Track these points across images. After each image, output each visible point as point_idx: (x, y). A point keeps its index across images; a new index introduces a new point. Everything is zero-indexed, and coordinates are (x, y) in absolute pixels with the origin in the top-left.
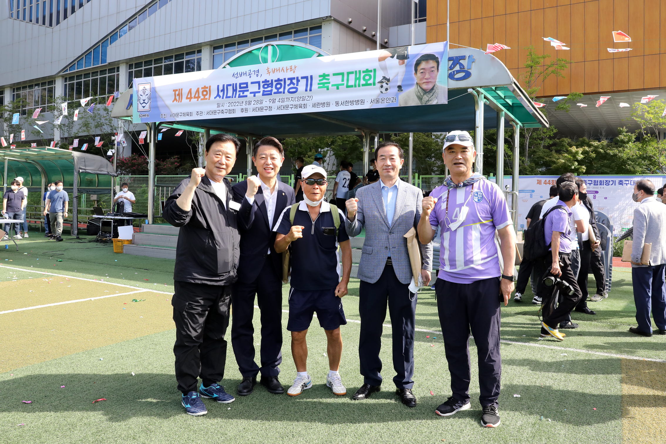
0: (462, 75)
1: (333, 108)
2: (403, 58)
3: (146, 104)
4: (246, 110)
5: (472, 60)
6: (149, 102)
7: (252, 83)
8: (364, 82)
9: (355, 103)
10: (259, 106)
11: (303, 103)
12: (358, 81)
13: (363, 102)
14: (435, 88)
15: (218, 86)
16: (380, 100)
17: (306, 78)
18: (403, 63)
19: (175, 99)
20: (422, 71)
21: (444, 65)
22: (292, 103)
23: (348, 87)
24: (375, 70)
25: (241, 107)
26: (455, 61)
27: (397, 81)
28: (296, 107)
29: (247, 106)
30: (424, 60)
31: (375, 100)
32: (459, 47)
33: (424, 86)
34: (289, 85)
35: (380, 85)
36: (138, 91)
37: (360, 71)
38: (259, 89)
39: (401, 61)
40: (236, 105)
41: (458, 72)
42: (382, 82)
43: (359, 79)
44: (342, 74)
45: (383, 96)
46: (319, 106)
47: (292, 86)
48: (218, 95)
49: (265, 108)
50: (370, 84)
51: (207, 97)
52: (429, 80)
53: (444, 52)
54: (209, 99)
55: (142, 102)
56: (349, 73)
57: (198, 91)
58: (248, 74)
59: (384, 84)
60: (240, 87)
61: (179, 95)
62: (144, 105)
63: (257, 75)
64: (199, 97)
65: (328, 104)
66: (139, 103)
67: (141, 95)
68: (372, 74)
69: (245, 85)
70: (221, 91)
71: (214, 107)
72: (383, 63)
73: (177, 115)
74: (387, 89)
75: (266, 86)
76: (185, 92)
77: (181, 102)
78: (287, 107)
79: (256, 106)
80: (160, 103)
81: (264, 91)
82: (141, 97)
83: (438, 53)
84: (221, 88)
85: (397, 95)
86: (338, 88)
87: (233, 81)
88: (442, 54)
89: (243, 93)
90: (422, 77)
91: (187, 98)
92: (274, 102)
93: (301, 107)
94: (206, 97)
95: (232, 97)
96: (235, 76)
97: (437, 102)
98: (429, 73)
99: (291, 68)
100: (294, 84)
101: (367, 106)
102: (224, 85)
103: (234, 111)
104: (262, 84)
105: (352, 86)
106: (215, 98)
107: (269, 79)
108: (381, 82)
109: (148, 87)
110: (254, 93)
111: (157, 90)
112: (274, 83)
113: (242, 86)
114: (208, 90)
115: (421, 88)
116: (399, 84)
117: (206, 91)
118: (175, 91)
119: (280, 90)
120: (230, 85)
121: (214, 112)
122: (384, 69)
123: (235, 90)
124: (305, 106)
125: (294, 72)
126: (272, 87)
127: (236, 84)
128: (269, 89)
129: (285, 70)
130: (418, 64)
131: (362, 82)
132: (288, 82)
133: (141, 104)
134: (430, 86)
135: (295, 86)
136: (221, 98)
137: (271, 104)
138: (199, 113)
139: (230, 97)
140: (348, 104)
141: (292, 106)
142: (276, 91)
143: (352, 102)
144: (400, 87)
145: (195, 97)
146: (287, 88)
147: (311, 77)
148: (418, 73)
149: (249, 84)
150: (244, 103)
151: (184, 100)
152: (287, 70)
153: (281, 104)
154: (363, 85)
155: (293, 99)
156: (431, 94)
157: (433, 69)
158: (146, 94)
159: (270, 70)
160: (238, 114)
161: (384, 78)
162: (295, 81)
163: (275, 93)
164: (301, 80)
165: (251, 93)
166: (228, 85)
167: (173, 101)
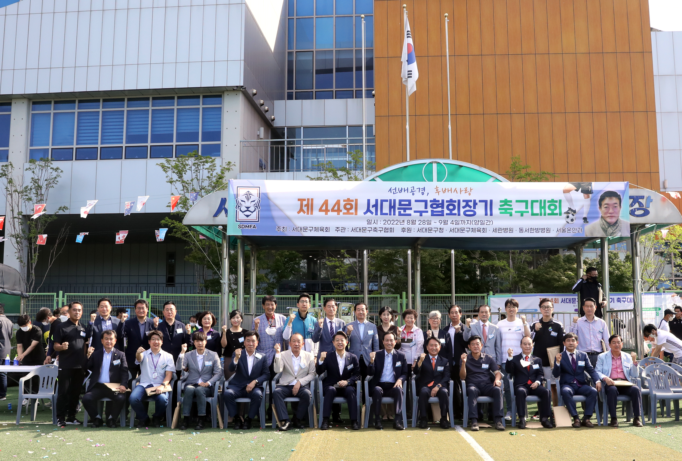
0: (641, 212)
1: (516, 234)
2: (587, 192)
3: (252, 212)
4: (409, 230)
5: (649, 200)
6: (257, 211)
7: (416, 201)
8: (550, 212)
9: (540, 231)
10: (427, 226)
11: (482, 227)
12: (543, 210)
13: (548, 230)
14: (618, 222)
15: (369, 201)
16: (566, 230)
17: (486, 202)
18: (588, 197)
19: (301, 210)
20: (606, 206)
21: (626, 202)
22: (468, 226)
23: (533, 214)
24: (560, 201)
25: (403, 226)
26: (635, 199)
27: (583, 213)
28: (473, 230)
29: (410, 226)
30: (607, 196)
31: (561, 229)
32: (638, 188)
33: (609, 220)
34: (464, 207)
35: (566, 215)
36: (236, 196)
37: (545, 201)
38: (426, 207)
39: (586, 195)
40: (395, 223)
41: (638, 209)
42: (569, 213)
43: (544, 207)
44: (526, 202)
45: (568, 226)
46: (501, 231)
47: (468, 208)
48: (368, 210)
49: (433, 229)
50: (556, 214)
51: (353, 211)
52: (613, 215)
53: (625, 190)
54: (356, 214)
55: (244, 209)
56: (533, 202)
57: (338, 202)
58: (410, 190)
59: (570, 215)
60: (400, 204)
61: (307, 205)
62: (248, 213)
63: (423, 194)
64: (339, 211)
65: (511, 230)
66: (238, 210)
67: (242, 201)
68: (557, 204)
69: (407, 203)
70: (373, 206)
71: (364, 224)
72: (567, 194)
73: (305, 229)
74: (572, 220)
75: (435, 206)
76: (318, 203)
77: (312, 214)
78: (462, 230)
79: (422, 226)
80: (275, 213)
81: (432, 211)
82: (242, 203)
83: (620, 191)
84: (373, 202)
85: (583, 226)
86: (522, 215)
87: (390, 196)
88: (624, 192)
89: (405, 211)
90: (606, 211)
91: (320, 210)
92: (446, 223)
93: (479, 231)
94: (351, 211)
95: (390, 214)
96: (392, 191)
97: (621, 235)
98: (612, 208)
99: (466, 190)
100: (470, 207)
101: (553, 234)
102: (377, 201)
103: (392, 230)
104: (429, 204)
105: (537, 214)
106: (365, 213)
107: (439, 198)
108: (567, 213)
109: (254, 192)
110: (421, 213)
111: (271, 196)
112: (446, 204)
113: (403, 203)
114: (353, 203)
115: (606, 221)
116: (585, 216)
117: (351, 205)
118: (301, 200)
119: (453, 212)
120: (386, 201)
121: (364, 230)
122: (570, 201)
123: (392, 207)
124: (484, 230)
125: (470, 194)
126: (443, 207)
127: (395, 201)
128: (440, 209)
129: (459, 191)
130: (602, 199)
131: (548, 211)
132: (463, 204)
133: (243, 212)
134: (614, 220)
135: (472, 209)
136: (374, 214)
137: (442, 226)
138: (341, 229)
139: (386, 214)
140: (533, 231)
141: (468, 229)
142: (449, 212)
143: (537, 230)
144: (585, 219)
145: (333, 210)
146: (462, 211)
147: (491, 201)
148: (602, 207)
149: (413, 202)
150: (406, 222)
151: (316, 213)
152: (461, 191)
153: (454, 226)
154: (549, 214)
155: (469, 222)
156: (615, 227)
157: (616, 205)
158: (251, 200)
159: (440, 189)
160: (398, 233)
161: (570, 209)
162: (471, 204)
163: (447, 214)
164: (479, 203)
165: (415, 212)
166: (382, 201)
167: (299, 212)
